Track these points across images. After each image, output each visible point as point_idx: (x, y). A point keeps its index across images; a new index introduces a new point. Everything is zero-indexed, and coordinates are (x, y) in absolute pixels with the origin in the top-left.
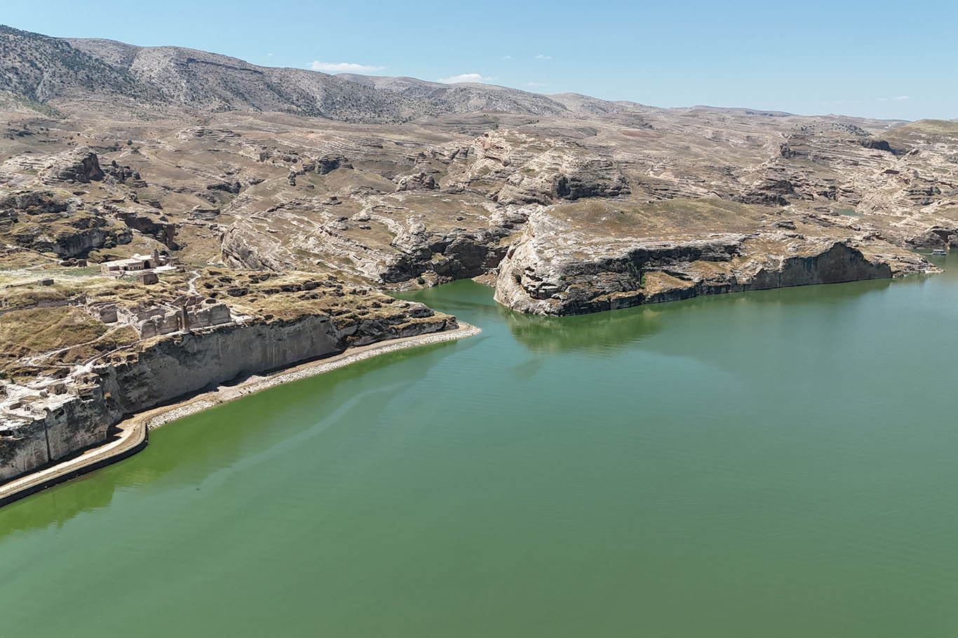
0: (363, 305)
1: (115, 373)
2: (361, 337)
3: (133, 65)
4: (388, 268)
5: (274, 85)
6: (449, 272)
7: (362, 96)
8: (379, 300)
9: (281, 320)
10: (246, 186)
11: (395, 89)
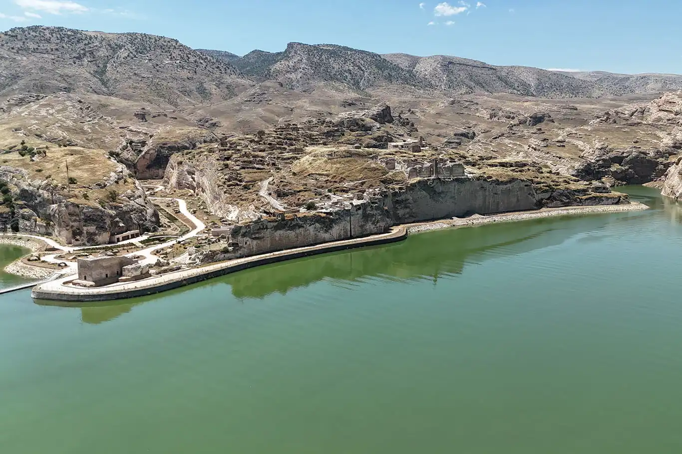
0: (557, 180)
1: (391, 196)
2: (553, 202)
3: (416, 68)
4: (576, 171)
5: (503, 77)
6: (624, 179)
7: (564, 82)
8: (569, 179)
9: (498, 180)
10: (479, 135)
11: (588, 79)
